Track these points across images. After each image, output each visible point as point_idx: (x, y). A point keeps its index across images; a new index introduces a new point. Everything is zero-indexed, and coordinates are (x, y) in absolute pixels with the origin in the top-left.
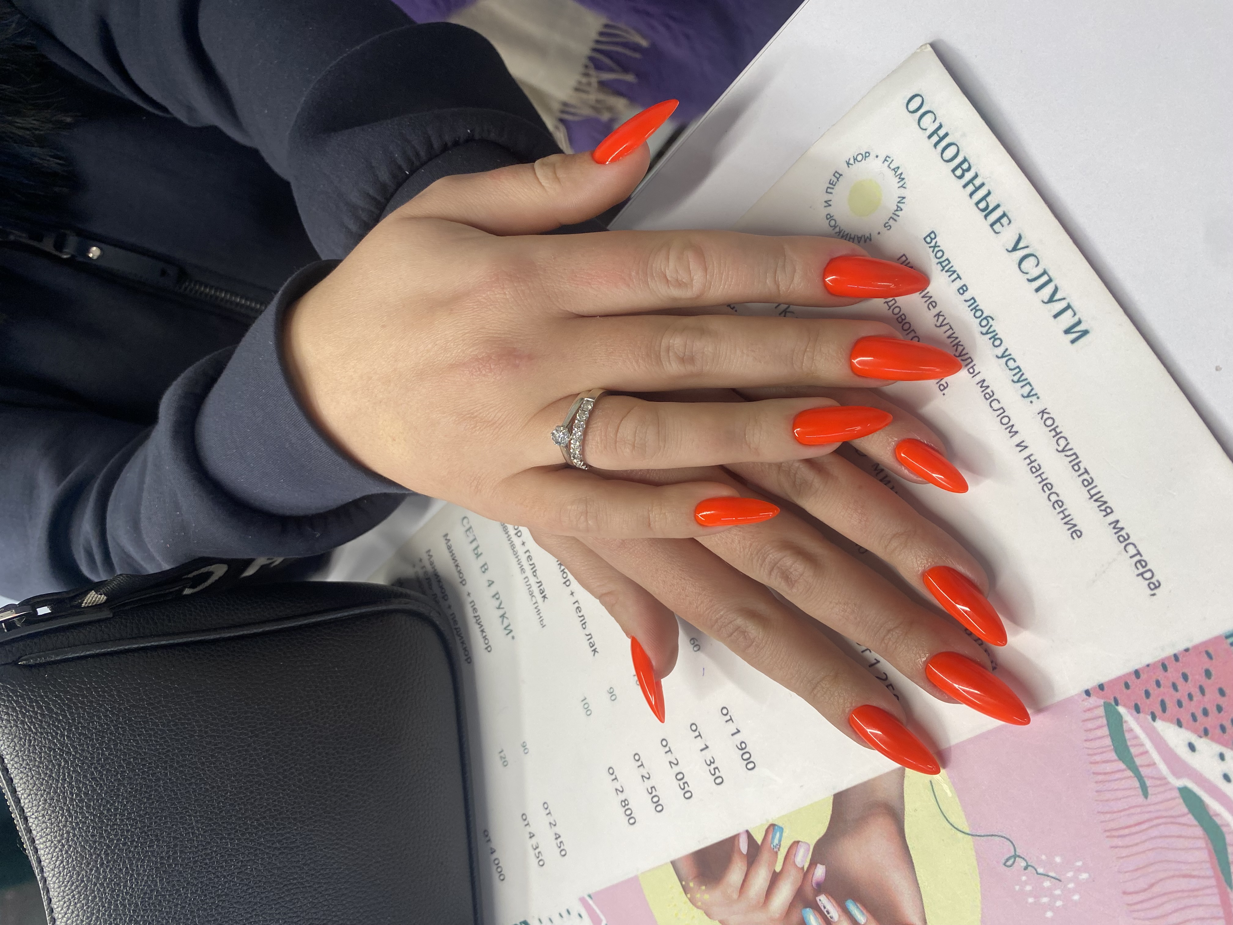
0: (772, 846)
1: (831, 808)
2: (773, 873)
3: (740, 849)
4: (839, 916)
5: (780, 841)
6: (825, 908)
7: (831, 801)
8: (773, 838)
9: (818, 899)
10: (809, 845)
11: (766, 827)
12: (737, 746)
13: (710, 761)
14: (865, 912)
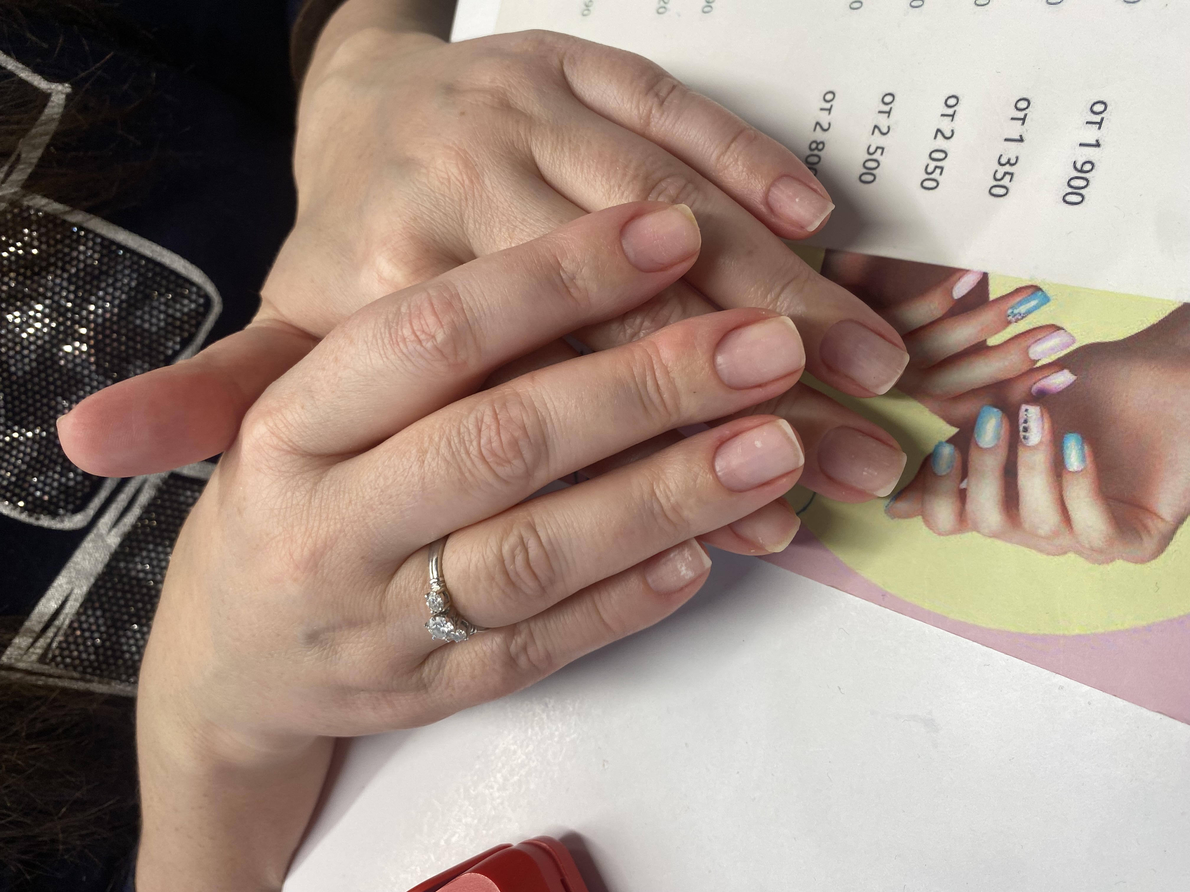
0: (1010, 311)
1: (1162, 317)
2: (979, 343)
3: (952, 288)
4: (1041, 442)
5: (1029, 312)
6: (1026, 421)
7: (1173, 308)
8: (1020, 303)
9: (1024, 407)
10: (1074, 341)
11: (1024, 284)
12: (1075, 162)
13: (1009, 160)
14: (1089, 460)
